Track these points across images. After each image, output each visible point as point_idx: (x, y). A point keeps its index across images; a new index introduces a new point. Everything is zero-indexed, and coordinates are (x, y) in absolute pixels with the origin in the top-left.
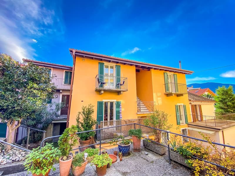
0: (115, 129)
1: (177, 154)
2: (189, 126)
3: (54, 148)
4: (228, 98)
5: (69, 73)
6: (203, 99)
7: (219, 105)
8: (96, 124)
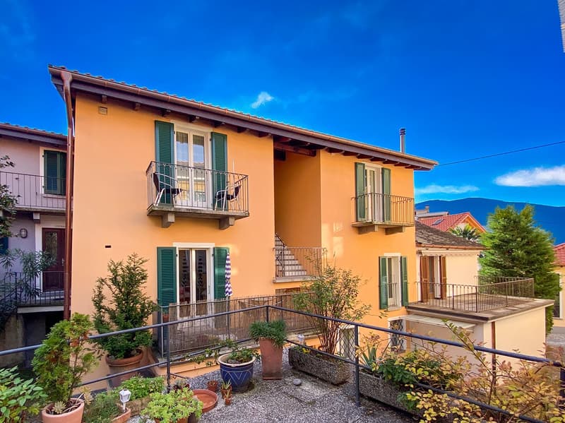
0: (211, 322)
1: (378, 381)
2: (409, 313)
3: (22, 382)
4: (517, 238)
5: (58, 156)
6: (453, 242)
7: (490, 257)
8: (155, 312)
